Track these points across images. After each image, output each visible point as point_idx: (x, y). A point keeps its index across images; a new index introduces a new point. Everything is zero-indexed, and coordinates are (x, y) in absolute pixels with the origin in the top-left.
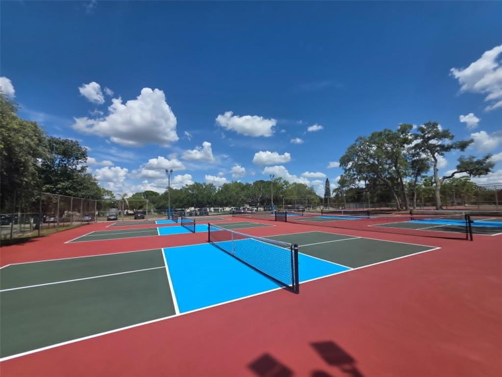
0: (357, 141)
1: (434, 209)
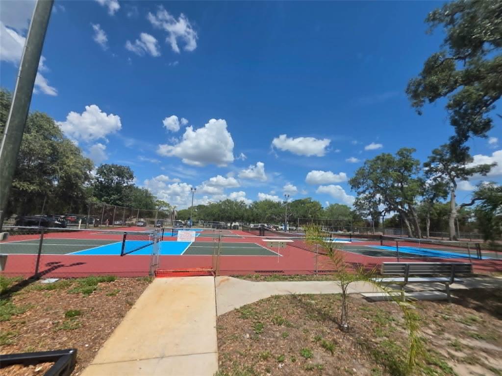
0: (365, 163)
1: (448, 240)
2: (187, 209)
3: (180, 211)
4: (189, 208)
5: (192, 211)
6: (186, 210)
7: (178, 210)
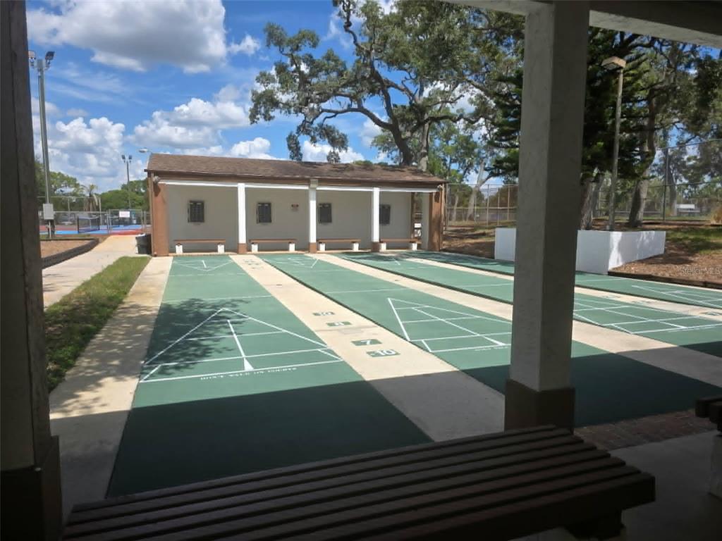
2: (120, 189)
3: (103, 194)
4: (124, 187)
5: (131, 194)
6: (117, 192)
7: (100, 193)
